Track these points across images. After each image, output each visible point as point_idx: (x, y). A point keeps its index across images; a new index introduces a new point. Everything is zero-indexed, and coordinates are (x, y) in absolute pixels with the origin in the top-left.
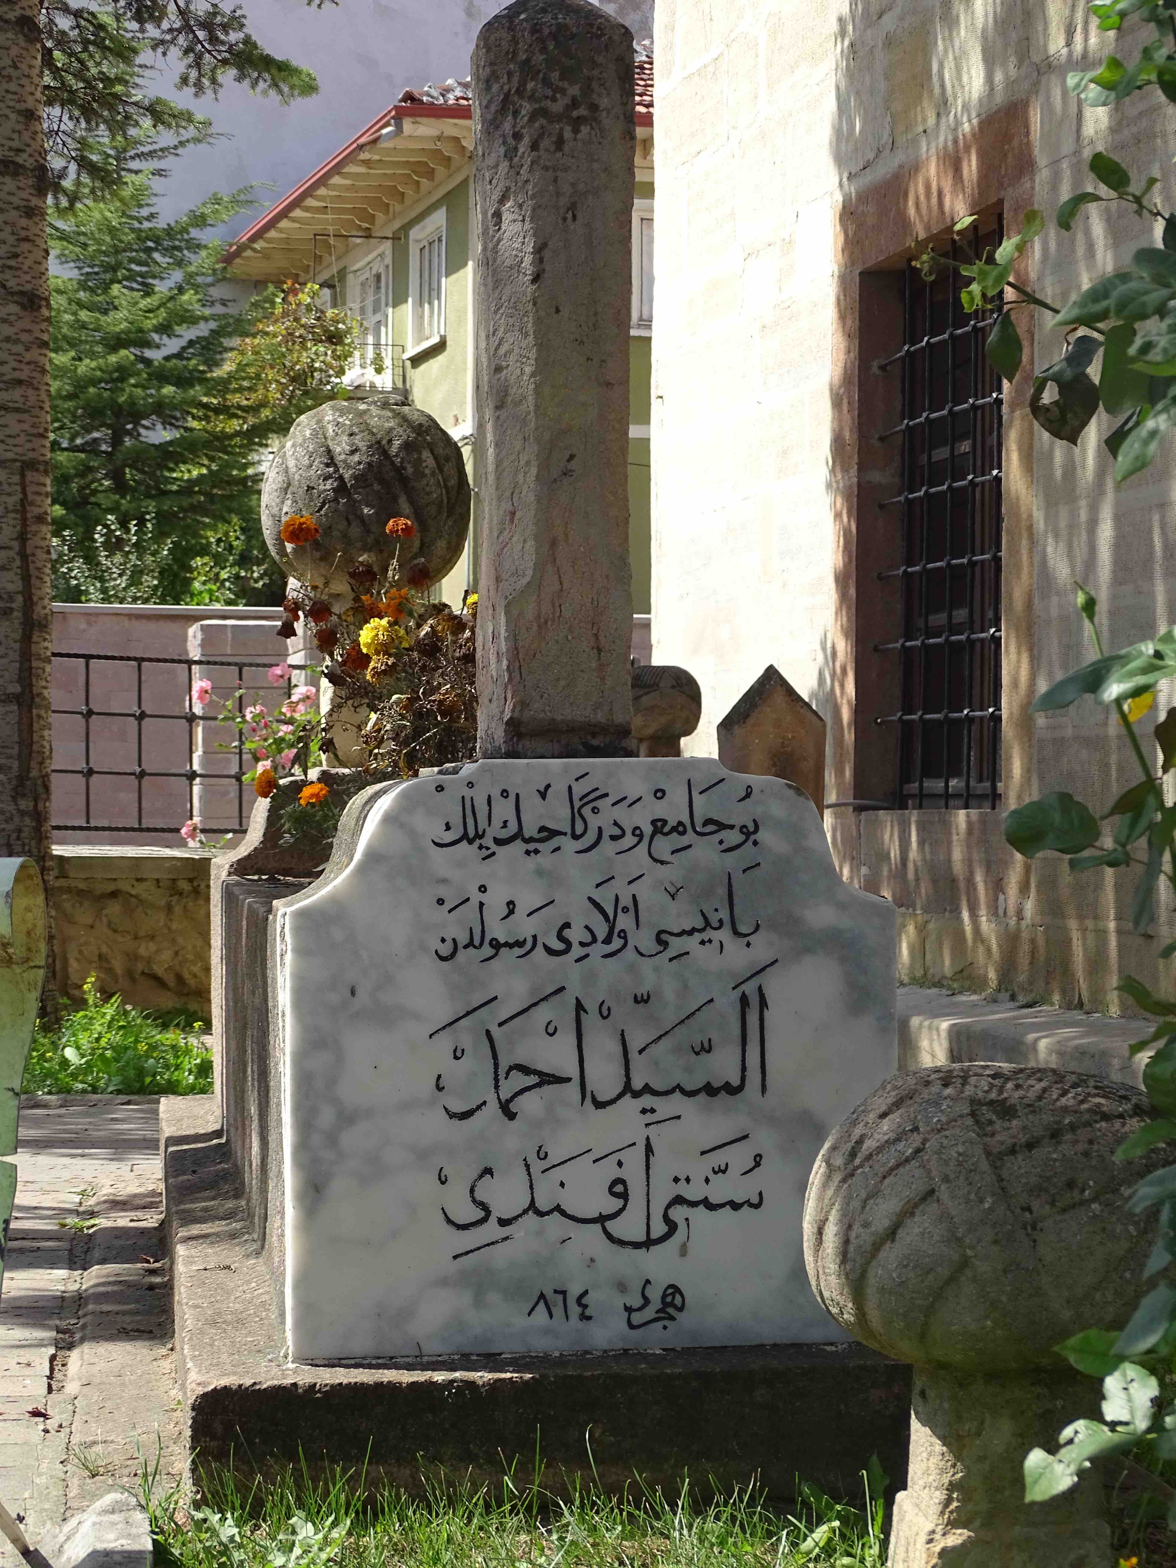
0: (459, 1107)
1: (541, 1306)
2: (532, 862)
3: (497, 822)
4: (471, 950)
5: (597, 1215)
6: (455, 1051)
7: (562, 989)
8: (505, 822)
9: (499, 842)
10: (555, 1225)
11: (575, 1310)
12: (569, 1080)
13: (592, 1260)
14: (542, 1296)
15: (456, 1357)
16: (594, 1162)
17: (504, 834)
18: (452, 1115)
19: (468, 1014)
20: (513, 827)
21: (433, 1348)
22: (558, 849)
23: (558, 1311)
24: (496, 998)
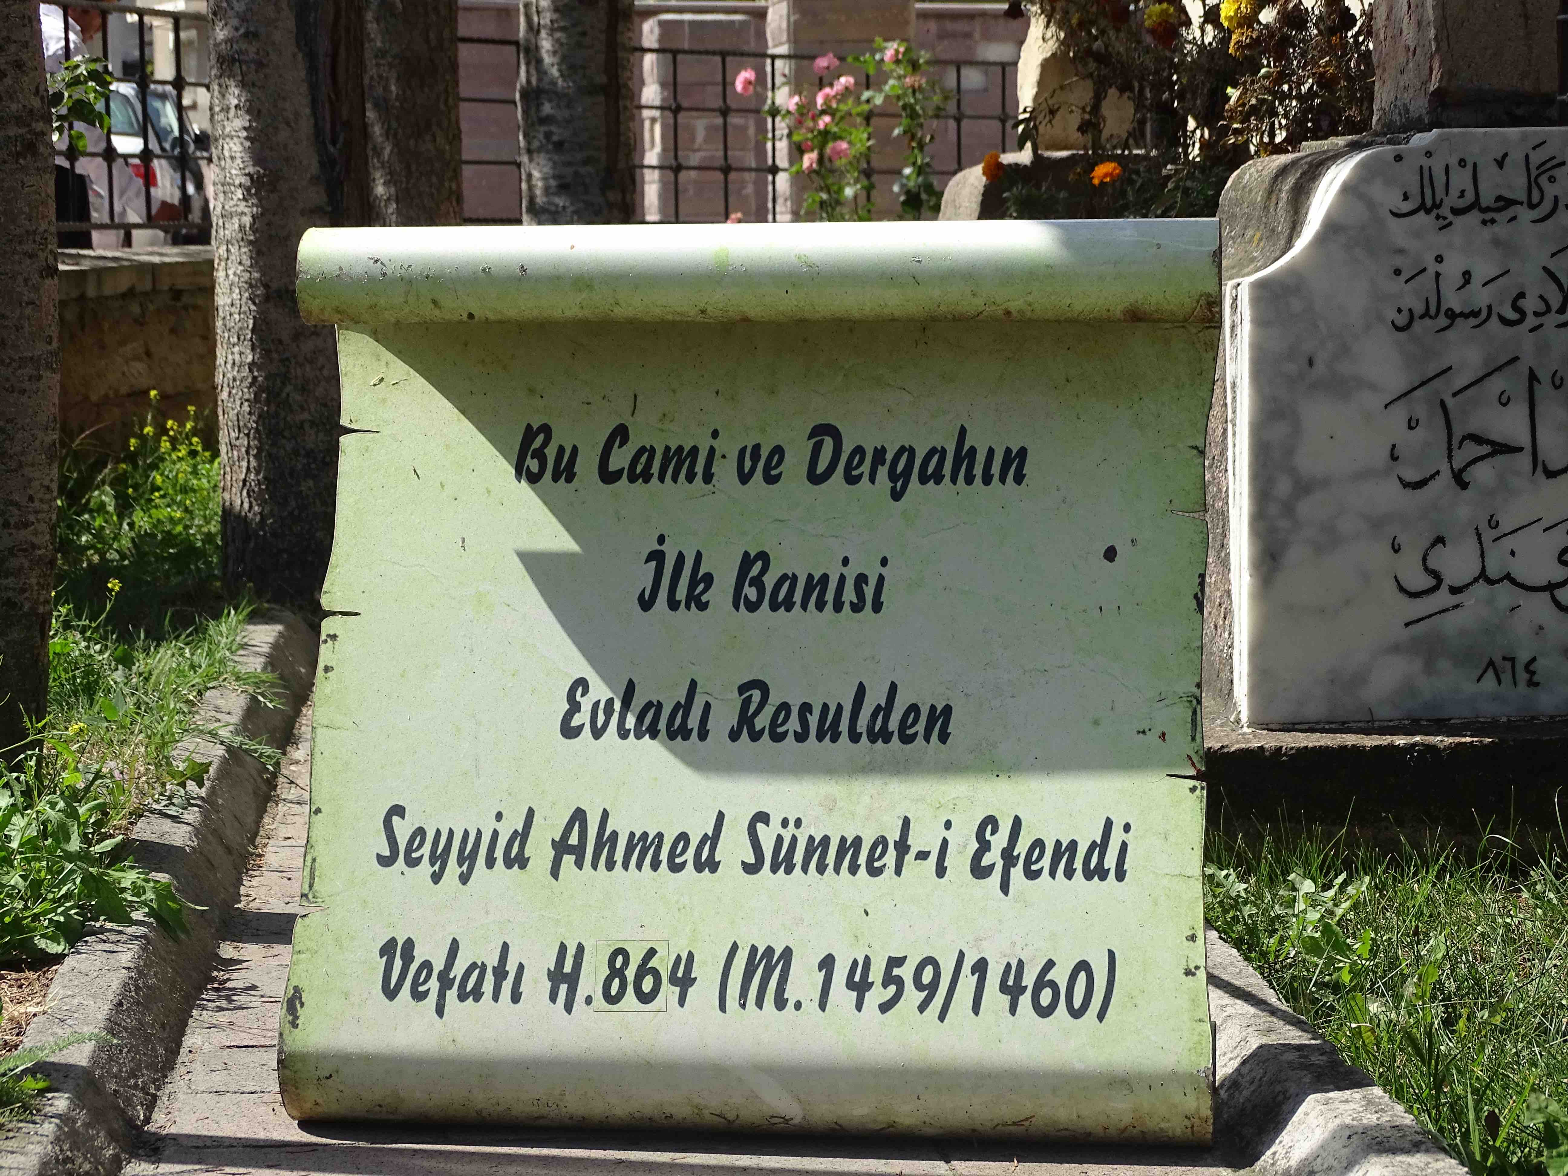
0: (1412, 476)
1: (1490, 674)
2: (1487, 233)
3: (1454, 192)
4: (1427, 322)
5: (1546, 583)
6: (1410, 421)
7: (1516, 359)
8: (1463, 192)
9: (1456, 212)
10: (1505, 594)
11: (1523, 676)
12: (1521, 449)
13: (1541, 628)
14: (1491, 663)
15: (1406, 722)
16: (1545, 531)
17: (1461, 204)
18: (1406, 485)
19: (1423, 384)
20: (1470, 197)
21: (1384, 713)
22: (1514, 218)
23: (1506, 677)
24: (1450, 368)
